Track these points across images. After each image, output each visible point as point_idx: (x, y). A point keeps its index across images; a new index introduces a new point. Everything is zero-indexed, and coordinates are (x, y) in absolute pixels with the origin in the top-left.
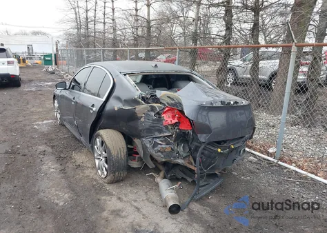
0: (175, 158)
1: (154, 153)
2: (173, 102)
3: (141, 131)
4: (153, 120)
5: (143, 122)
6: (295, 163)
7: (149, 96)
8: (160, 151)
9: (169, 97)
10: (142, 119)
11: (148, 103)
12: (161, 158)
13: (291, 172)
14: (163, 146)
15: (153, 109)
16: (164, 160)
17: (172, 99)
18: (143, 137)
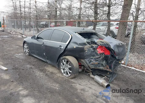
0: (99, 67)
1: (90, 65)
2: (103, 44)
3: (85, 56)
4: (92, 51)
5: (87, 52)
6: (133, 66)
7: (90, 42)
8: (92, 64)
9: (101, 42)
10: (86, 51)
11: (90, 45)
12: (92, 67)
13: (133, 70)
14: (94, 62)
15: (92, 47)
16: (93, 68)
17: (103, 43)
18: (86, 59)
